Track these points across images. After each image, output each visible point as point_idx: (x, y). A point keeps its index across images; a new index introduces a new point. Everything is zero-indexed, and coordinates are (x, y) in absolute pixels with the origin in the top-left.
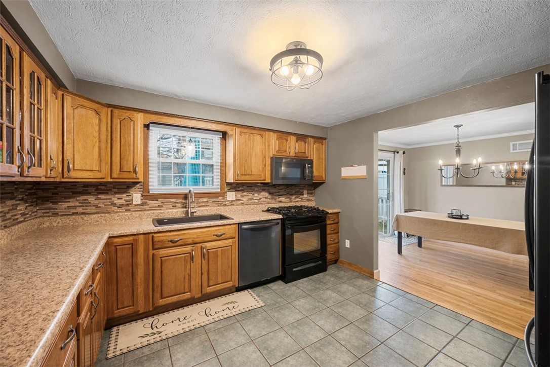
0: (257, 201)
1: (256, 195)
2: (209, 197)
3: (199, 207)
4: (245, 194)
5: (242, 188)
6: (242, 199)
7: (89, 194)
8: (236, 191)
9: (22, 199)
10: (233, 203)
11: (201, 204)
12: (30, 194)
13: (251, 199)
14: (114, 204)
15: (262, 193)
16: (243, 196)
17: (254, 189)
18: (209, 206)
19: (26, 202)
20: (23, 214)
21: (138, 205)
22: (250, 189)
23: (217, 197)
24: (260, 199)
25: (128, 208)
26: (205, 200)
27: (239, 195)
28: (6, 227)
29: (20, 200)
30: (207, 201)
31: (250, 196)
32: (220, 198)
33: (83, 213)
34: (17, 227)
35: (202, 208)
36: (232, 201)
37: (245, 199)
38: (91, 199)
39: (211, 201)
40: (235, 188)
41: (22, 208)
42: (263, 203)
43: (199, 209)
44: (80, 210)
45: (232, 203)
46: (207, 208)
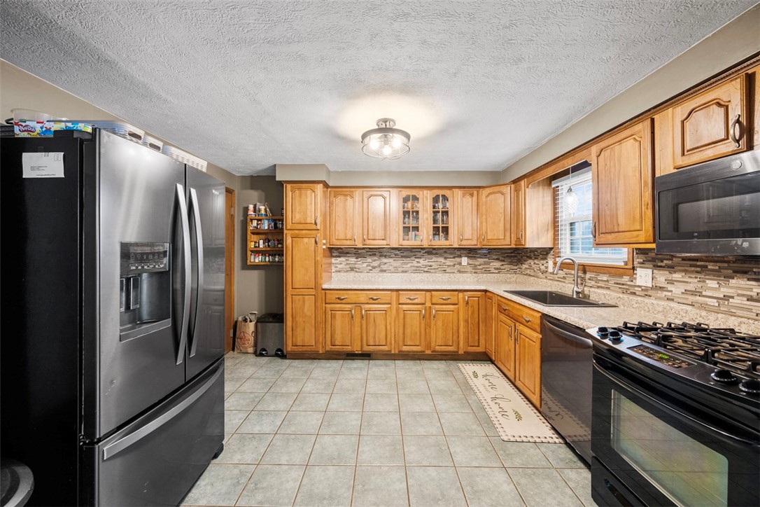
0: (714, 302)
1: (712, 283)
2: (611, 275)
3: (598, 287)
4: (677, 276)
5: (670, 262)
6: (670, 287)
7: (531, 258)
8: (656, 267)
9: (498, 259)
10: (649, 293)
11: (601, 284)
12: (507, 256)
13: (694, 293)
14: (540, 269)
15: (733, 282)
16: (671, 282)
17: (706, 267)
18: (608, 288)
19: (503, 261)
20: (497, 269)
21: (551, 273)
22: (691, 266)
23: (621, 276)
24: (726, 298)
25: (547, 274)
26: (605, 279)
27: (662, 277)
28: (475, 273)
29: (494, 259)
30: (607, 281)
31: (693, 283)
32: (626, 279)
33: (530, 275)
34: (485, 275)
35: (599, 291)
36: (646, 289)
37: (677, 290)
38: (531, 262)
39: (613, 280)
40: (653, 260)
41: (497, 264)
42: (739, 312)
43: (596, 290)
44: (528, 272)
45: (646, 293)
46: (605, 292)
